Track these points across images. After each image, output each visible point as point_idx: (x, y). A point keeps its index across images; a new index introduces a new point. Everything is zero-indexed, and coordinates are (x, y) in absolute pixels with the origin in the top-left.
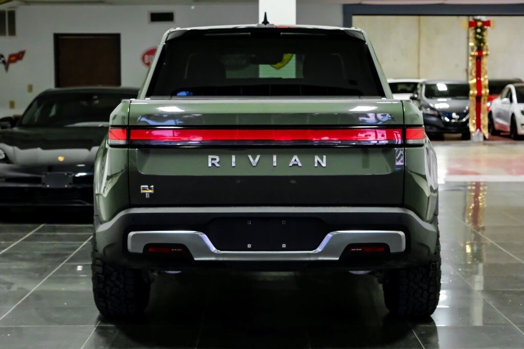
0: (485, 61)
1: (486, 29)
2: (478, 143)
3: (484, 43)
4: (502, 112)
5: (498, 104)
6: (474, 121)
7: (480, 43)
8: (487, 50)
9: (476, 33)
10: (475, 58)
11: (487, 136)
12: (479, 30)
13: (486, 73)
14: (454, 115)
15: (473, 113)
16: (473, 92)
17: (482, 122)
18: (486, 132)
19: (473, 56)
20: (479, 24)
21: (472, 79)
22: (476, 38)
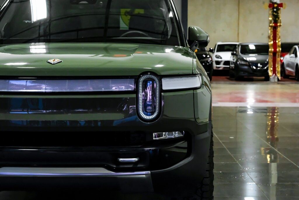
0: (279, 29)
1: (280, 9)
2: (274, 83)
3: (279, 18)
4: (290, 63)
5: (288, 58)
6: (272, 69)
7: (276, 18)
8: (280, 23)
9: (274, 11)
10: (273, 28)
11: (280, 78)
12: (275, 10)
13: (280, 38)
14: (259, 65)
15: (271, 63)
16: (271, 50)
17: (277, 69)
18: (279, 75)
19: (271, 26)
20: (276, 5)
21: (271, 42)
22: (273, 15)
